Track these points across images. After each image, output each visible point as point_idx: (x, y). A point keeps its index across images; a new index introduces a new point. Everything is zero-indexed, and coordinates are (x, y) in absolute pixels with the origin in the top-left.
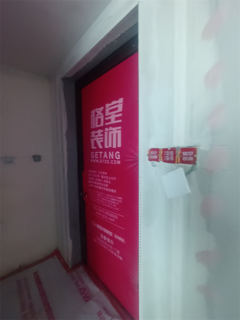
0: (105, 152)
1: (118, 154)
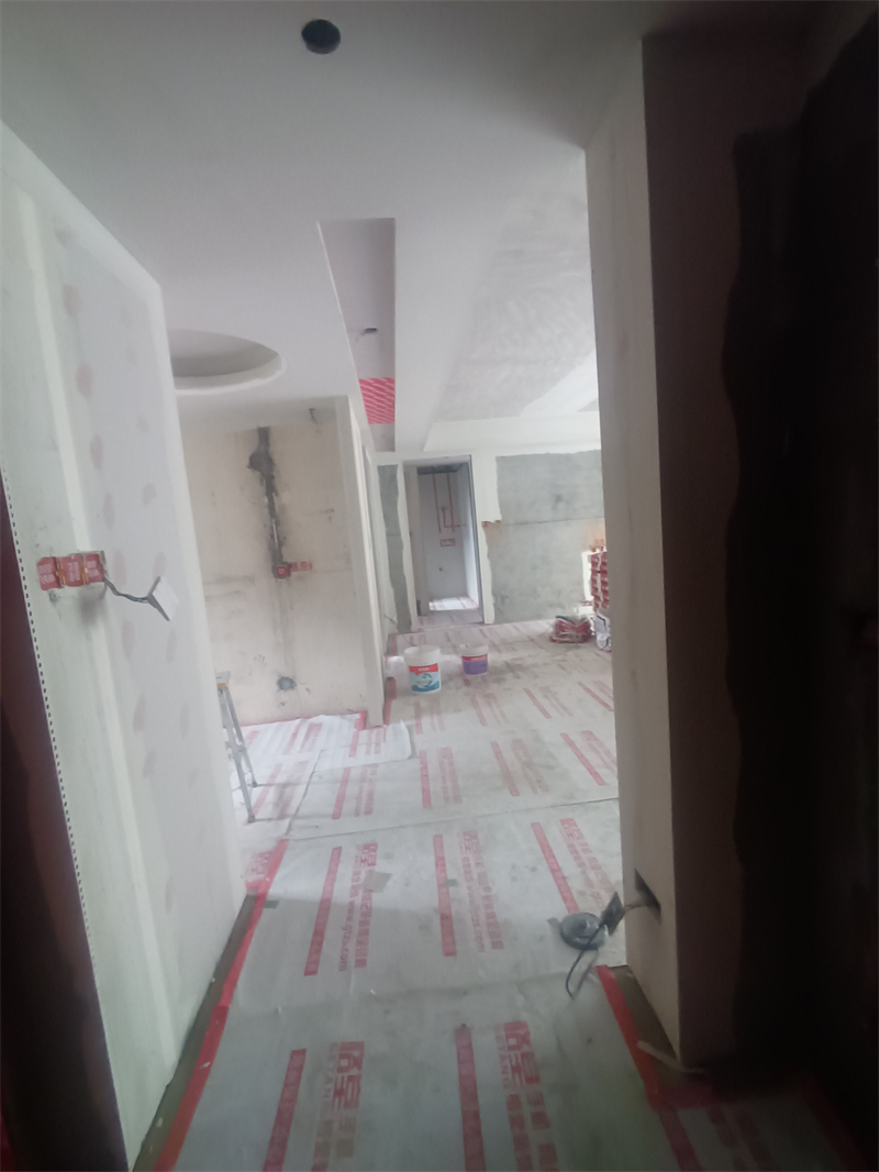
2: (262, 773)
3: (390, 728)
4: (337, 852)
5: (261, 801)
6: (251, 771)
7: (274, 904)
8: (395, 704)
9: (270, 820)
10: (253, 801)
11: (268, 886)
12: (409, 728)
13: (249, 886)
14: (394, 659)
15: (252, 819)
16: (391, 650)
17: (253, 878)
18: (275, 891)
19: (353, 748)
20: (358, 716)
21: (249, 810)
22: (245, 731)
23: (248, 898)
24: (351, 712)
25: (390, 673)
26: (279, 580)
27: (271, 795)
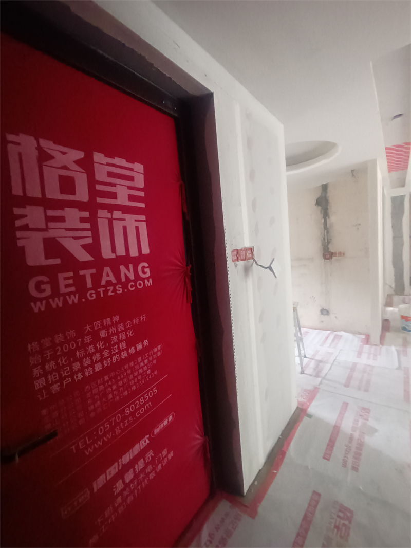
0: (107, 270)
1: (143, 267)
2: (309, 352)
3: (384, 348)
4: (346, 405)
5: (307, 365)
6: (304, 350)
7: (310, 416)
8: (388, 334)
9: (311, 375)
10: (304, 365)
11: (308, 406)
12: (398, 351)
13: (299, 403)
14: (391, 309)
15: (302, 372)
16: (389, 303)
17: (301, 400)
18: (311, 410)
19: (360, 354)
20: (363, 337)
21: (302, 368)
22: (303, 330)
23: (297, 408)
24: (360, 333)
25: (386, 317)
26: (326, 260)
27: (313, 364)
